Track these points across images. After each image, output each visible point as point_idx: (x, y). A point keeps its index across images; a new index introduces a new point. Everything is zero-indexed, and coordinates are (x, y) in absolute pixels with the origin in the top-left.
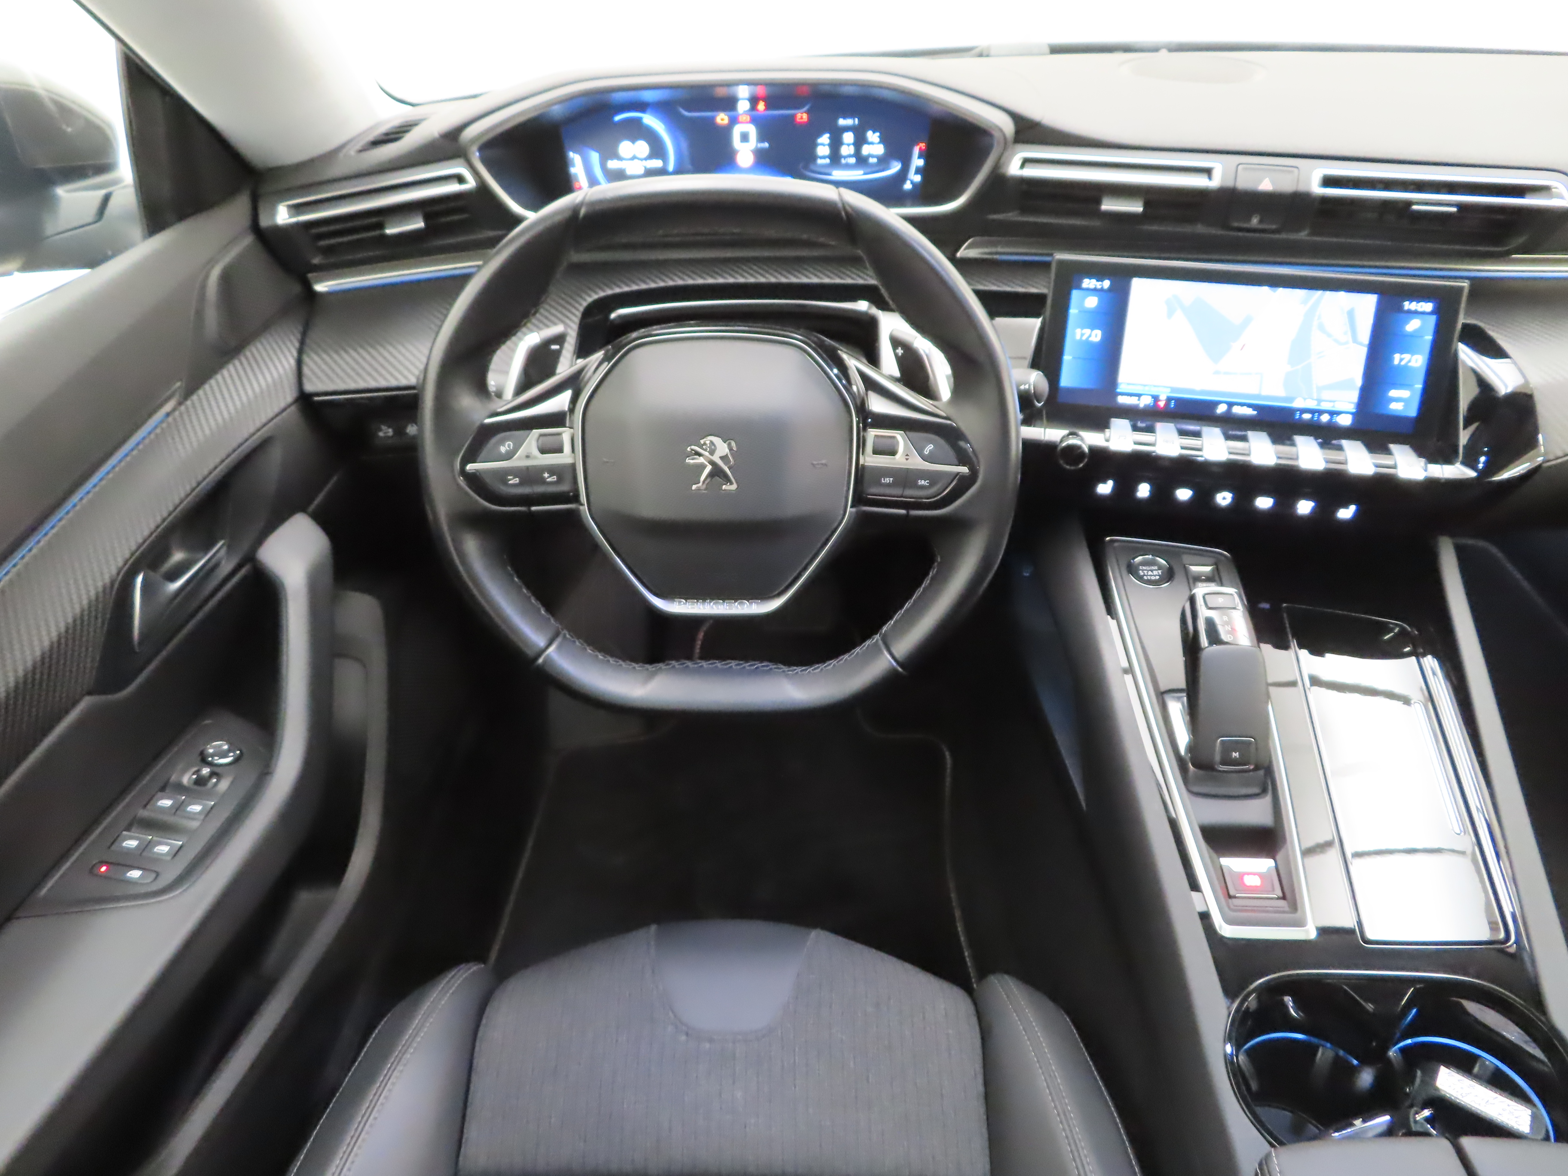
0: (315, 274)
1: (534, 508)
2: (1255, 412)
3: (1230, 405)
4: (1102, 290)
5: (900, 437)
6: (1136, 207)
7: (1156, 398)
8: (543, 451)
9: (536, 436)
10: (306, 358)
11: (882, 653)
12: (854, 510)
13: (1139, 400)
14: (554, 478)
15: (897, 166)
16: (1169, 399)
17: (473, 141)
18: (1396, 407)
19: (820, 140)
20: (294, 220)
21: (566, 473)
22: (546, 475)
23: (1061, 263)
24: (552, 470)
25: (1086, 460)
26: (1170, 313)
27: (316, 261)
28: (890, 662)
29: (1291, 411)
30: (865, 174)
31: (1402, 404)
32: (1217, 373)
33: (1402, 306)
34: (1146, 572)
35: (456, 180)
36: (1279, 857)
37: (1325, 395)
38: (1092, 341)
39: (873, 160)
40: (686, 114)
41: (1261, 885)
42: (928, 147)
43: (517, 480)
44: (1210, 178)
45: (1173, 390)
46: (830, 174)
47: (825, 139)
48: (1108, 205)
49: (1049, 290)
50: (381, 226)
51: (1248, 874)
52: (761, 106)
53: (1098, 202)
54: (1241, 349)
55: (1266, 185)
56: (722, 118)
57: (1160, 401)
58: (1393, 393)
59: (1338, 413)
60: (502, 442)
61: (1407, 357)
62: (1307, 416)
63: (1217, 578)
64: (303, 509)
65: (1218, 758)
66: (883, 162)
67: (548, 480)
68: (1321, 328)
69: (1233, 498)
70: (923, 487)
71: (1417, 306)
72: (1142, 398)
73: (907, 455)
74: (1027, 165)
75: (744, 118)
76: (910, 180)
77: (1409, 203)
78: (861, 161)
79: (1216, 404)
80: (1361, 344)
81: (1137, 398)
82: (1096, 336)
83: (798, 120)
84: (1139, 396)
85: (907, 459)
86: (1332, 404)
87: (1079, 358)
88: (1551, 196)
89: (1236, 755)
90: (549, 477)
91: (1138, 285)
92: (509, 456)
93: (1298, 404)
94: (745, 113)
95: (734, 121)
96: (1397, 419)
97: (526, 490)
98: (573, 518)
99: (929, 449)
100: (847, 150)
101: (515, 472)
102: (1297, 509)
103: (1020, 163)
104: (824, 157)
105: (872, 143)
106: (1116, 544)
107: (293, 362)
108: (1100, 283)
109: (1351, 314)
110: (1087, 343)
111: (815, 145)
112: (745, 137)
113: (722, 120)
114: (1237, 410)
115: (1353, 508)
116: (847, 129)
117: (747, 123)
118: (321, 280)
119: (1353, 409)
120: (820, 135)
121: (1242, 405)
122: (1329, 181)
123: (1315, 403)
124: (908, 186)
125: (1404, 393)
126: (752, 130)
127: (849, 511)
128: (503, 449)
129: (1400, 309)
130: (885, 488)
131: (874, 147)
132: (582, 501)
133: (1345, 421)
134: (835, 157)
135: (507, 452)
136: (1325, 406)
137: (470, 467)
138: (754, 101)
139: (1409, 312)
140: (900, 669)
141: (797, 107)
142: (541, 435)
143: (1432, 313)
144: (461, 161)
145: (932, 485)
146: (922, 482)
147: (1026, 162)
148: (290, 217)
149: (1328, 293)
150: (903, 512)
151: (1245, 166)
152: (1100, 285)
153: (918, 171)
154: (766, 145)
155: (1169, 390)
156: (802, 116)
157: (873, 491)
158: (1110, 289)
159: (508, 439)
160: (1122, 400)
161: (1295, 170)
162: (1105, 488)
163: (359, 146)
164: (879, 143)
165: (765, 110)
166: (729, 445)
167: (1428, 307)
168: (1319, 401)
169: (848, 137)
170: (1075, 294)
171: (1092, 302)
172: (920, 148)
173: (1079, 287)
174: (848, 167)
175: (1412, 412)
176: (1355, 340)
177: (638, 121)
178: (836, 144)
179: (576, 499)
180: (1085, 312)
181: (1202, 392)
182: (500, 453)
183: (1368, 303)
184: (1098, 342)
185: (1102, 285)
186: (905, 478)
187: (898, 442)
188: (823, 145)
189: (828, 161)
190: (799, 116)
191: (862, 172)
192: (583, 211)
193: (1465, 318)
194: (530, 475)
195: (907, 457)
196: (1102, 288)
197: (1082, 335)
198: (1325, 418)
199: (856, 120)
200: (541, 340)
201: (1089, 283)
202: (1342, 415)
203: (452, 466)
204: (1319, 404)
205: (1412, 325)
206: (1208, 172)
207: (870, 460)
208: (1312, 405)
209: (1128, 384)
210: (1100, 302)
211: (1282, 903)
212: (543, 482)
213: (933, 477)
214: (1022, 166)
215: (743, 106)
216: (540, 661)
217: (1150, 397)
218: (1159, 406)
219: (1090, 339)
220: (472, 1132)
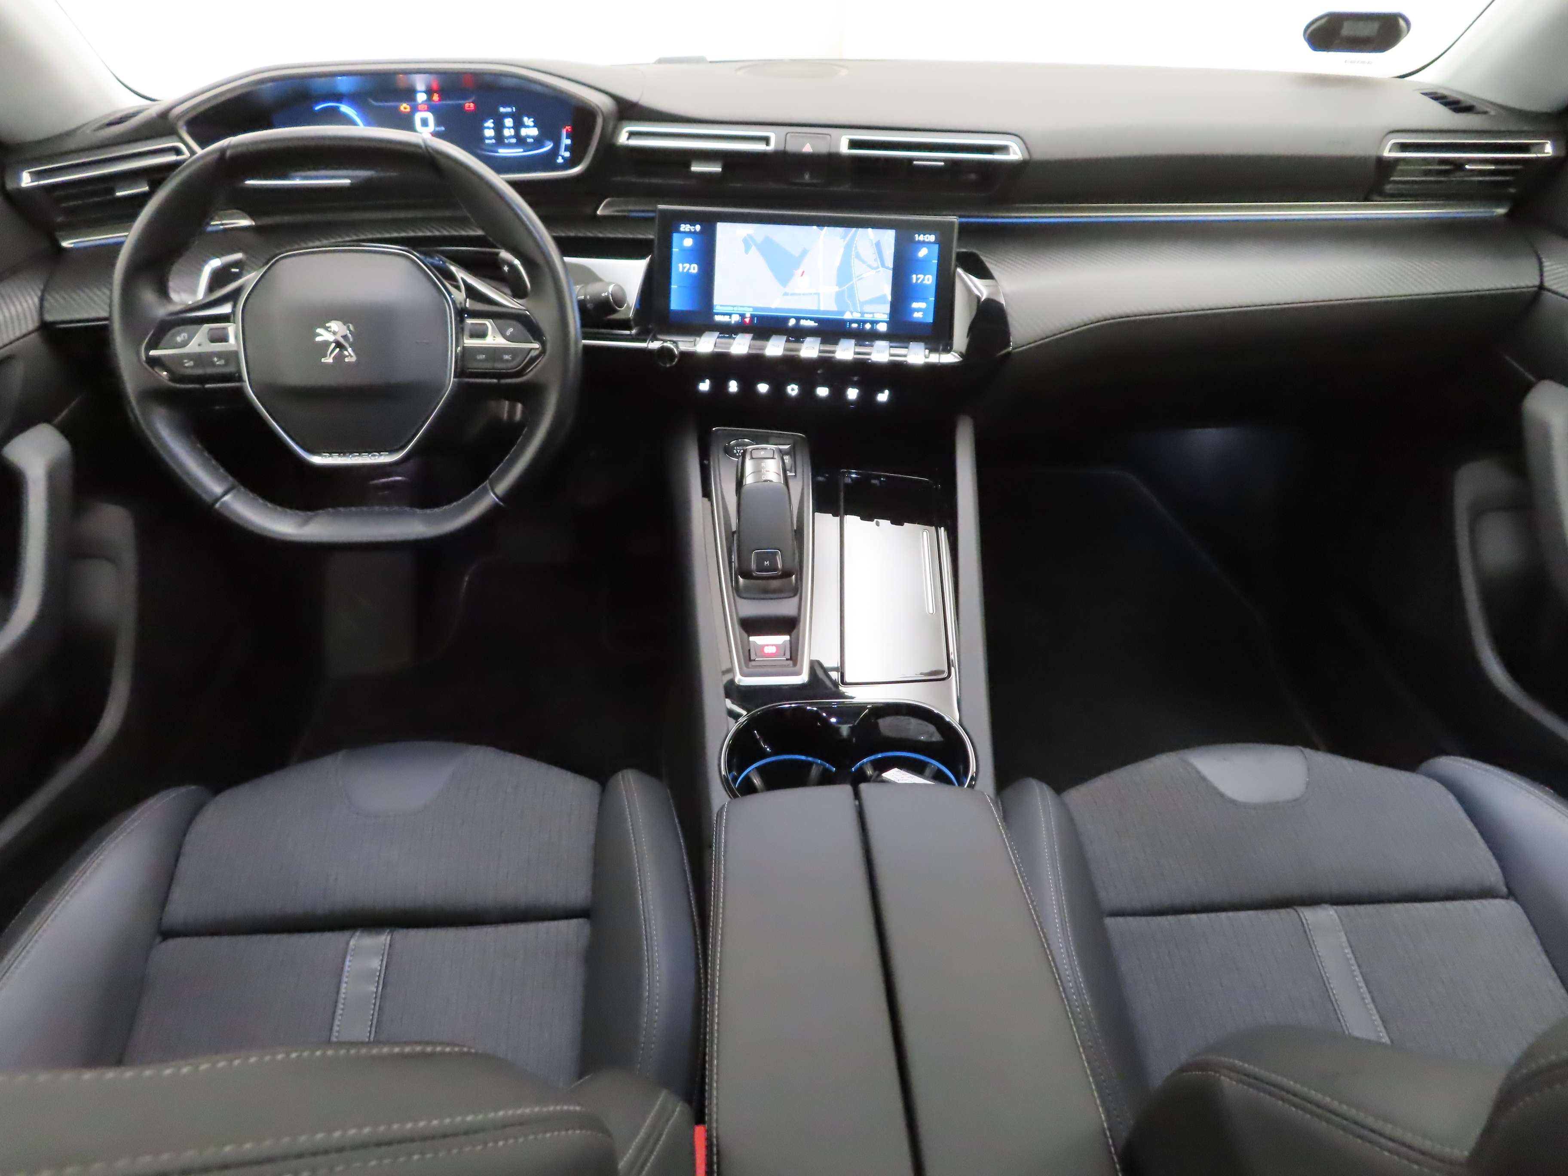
0: (61, 233)
1: (208, 386)
2: (817, 324)
3: (798, 319)
4: (695, 232)
5: (489, 323)
6: (716, 169)
7: (743, 316)
8: (213, 340)
9: (207, 331)
10: (47, 297)
11: (489, 494)
12: (456, 380)
13: (730, 318)
14: (222, 362)
15: (550, 145)
16: (752, 317)
17: (179, 117)
18: (917, 315)
19: (486, 125)
20: (36, 183)
21: (231, 357)
22: (216, 359)
23: (664, 212)
24: (220, 355)
25: (676, 360)
26: (747, 251)
27: (59, 219)
28: (493, 498)
29: (844, 322)
30: (524, 151)
31: (922, 313)
32: (786, 294)
33: (914, 238)
34: (739, 451)
35: (174, 153)
36: (794, 633)
37: (867, 308)
38: (691, 273)
39: (530, 140)
40: (375, 104)
41: (776, 652)
42: (573, 128)
43: (191, 363)
44: (768, 144)
45: (755, 309)
46: (497, 152)
47: (490, 123)
48: (696, 168)
49: (655, 236)
50: (112, 191)
51: (768, 645)
52: (436, 97)
53: (689, 166)
54: (802, 275)
55: (808, 149)
56: (405, 107)
57: (746, 318)
58: (915, 305)
59: (877, 322)
60: (179, 333)
61: (921, 276)
62: (855, 325)
63: (792, 453)
64: (48, 420)
65: (753, 566)
66: (538, 142)
67: (218, 363)
68: (858, 256)
69: (799, 389)
70: (507, 361)
71: (924, 238)
72: (733, 316)
73: (494, 337)
74: (632, 137)
75: (423, 107)
76: (561, 156)
77: (910, 160)
78: (521, 141)
79: (787, 319)
80: (888, 268)
81: (729, 316)
82: (694, 269)
83: (467, 109)
84: (730, 315)
85: (494, 340)
86: (871, 315)
87: (684, 287)
88: (1008, 153)
89: (767, 563)
90: (217, 361)
91: (722, 228)
92: (184, 344)
93: (847, 316)
94: (423, 103)
95: (415, 109)
96: (920, 325)
97: (200, 371)
98: (240, 393)
99: (510, 331)
100: (507, 132)
101: (189, 356)
102: (848, 395)
103: (627, 135)
104: (490, 138)
105: (528, 127)
106: (719, 432)
107: (36, 300)
108: (693, 227)
109: (878, 245)
110: (688, 274)
111: (482, 128)
112: (425, 123)
113: (405, 108)
114: (803, 323)
115: (887, 392)
116: (507, 115)
117: (425, 111)
118: (66, 238)
119: (887, 318)
120: (486, 120)
121: (807, 318)
122: (854, 144)
123: (859, 315)
124: (560, 160)
125: (922, 305)
126: (430, 116)
127: (453, 381)
128: (179, 339)
129: (912, 240)
130: (481, 363)
131: (530, 131)
132: (244, 379)
133: (882, 328)
134: (500, 139)
135: (182, 341)
136: (868, 317)
137: (152, 353)
138: (429, 92)
139: (919, 242)
140: (501, 504)
141: (465, 97)
142: (211, 329)
143: (934, 243)
144: (175, 137)
145: (513, 359)
146: (507, 357)
147: (632, 134)
148: (32, 181)
149: (861, 231)
150: (495, 381)
151: (792, 134)
152: (693, 229)
153: (567, 148)
154: (443, 128)
155: (751, 309)
156: (469, 105)
157: (473, 366)
158: (701, 232)
159: (183, 331)
160: (718, 318)
161: (828, 137)
162: (704, 386)
163: (93, 127)
164: (534, 126)
165: (439, 100)
166: (348, 327)
167: (932, 238)
168: (862, 314)
169: (509, 122)
170: (676, 237)
171: (688, 242)
172: (567, 130)
173: (678, 231)
174: (510, 146)
175: (930, 319)
176: (883, 265)
177: (335, 110)
178: (499, 127)
179: (240, 379)
180: (684, 250)
181: (777, 310)
182: (177, 343)
183: (888, 237)
184: (697, 273)
185: (695, 229)
186: (494, 353)
187: (487, 327)
188: (489, 128)
189: (494, 141)
190: (467, 105)
191: (522, 150)
192: (228, 153)
193: (959, 246)
194: (201, 359)
195: (494, 338)
196: (695, 231)
197: (684, 268)
198: (868, 326)
199: (514, 108)
200: (222, 264)
201: (685, 227)
202: (881, 324)
203: (138, 353)
204: (862, 316)
205: (923, 252)
206: (766, 140)
207: (469, 342)
208: (857, 316)
209: (721, 306)
210: (695, 243)
211: (790, 662)
212: (213, 364)
213: (513, 352)
214: (628, 138)
215: (421, 97)
216: (217, 505)
217: (738, 316)
218: (745, 322)
219: (690, 271)
220: (176, 894)
